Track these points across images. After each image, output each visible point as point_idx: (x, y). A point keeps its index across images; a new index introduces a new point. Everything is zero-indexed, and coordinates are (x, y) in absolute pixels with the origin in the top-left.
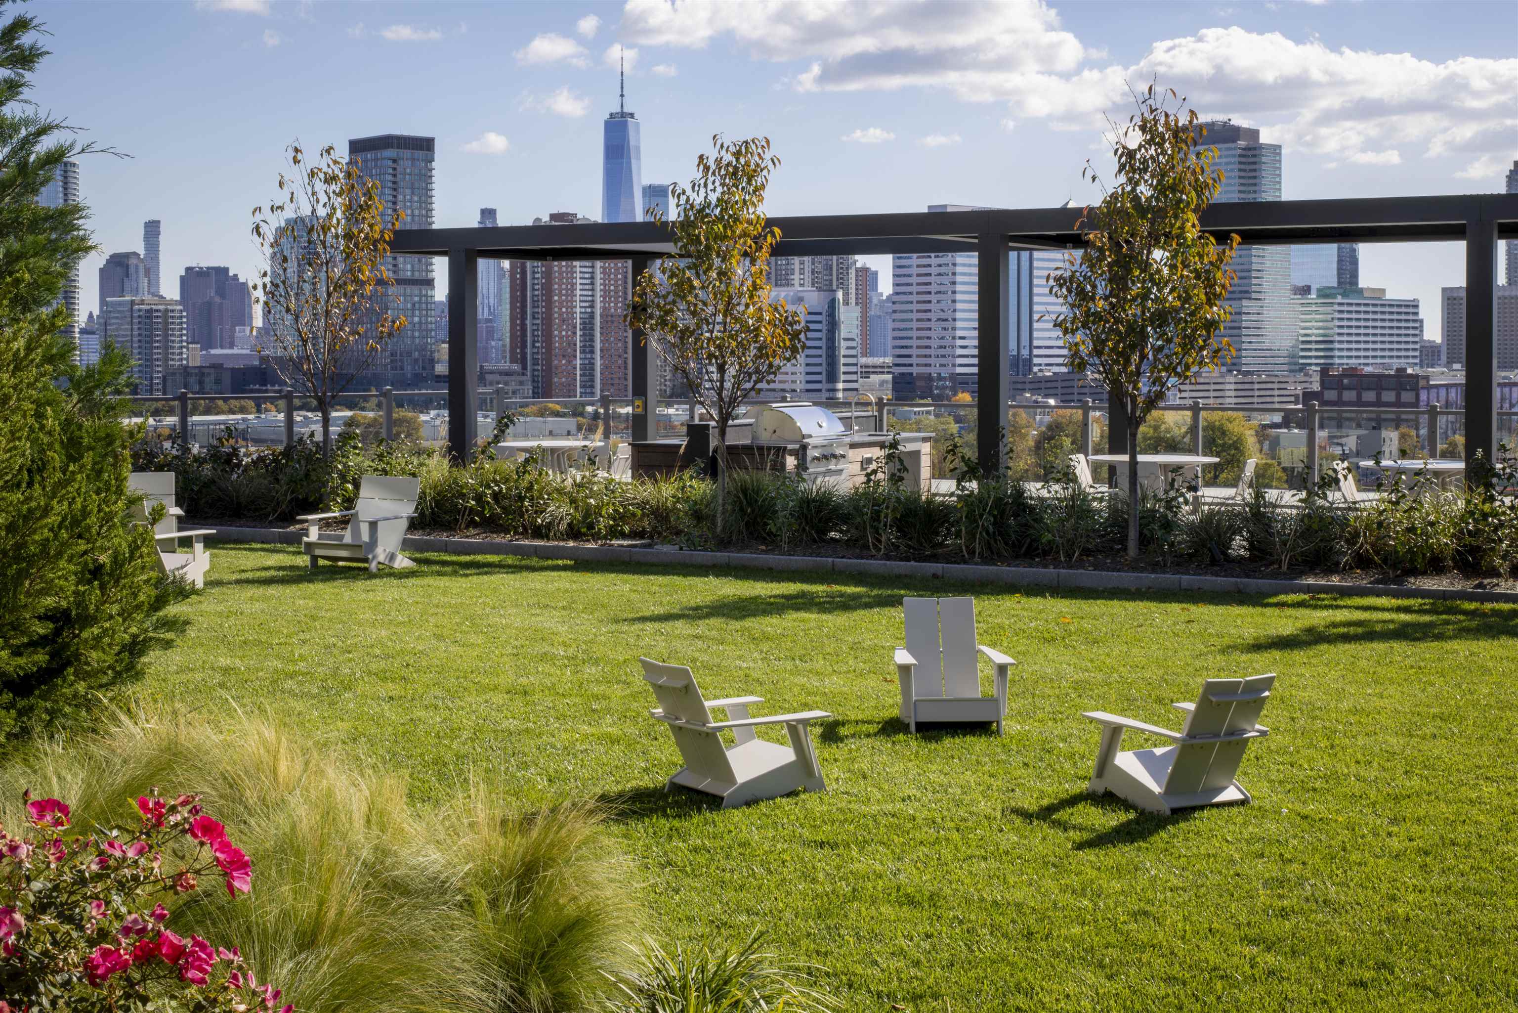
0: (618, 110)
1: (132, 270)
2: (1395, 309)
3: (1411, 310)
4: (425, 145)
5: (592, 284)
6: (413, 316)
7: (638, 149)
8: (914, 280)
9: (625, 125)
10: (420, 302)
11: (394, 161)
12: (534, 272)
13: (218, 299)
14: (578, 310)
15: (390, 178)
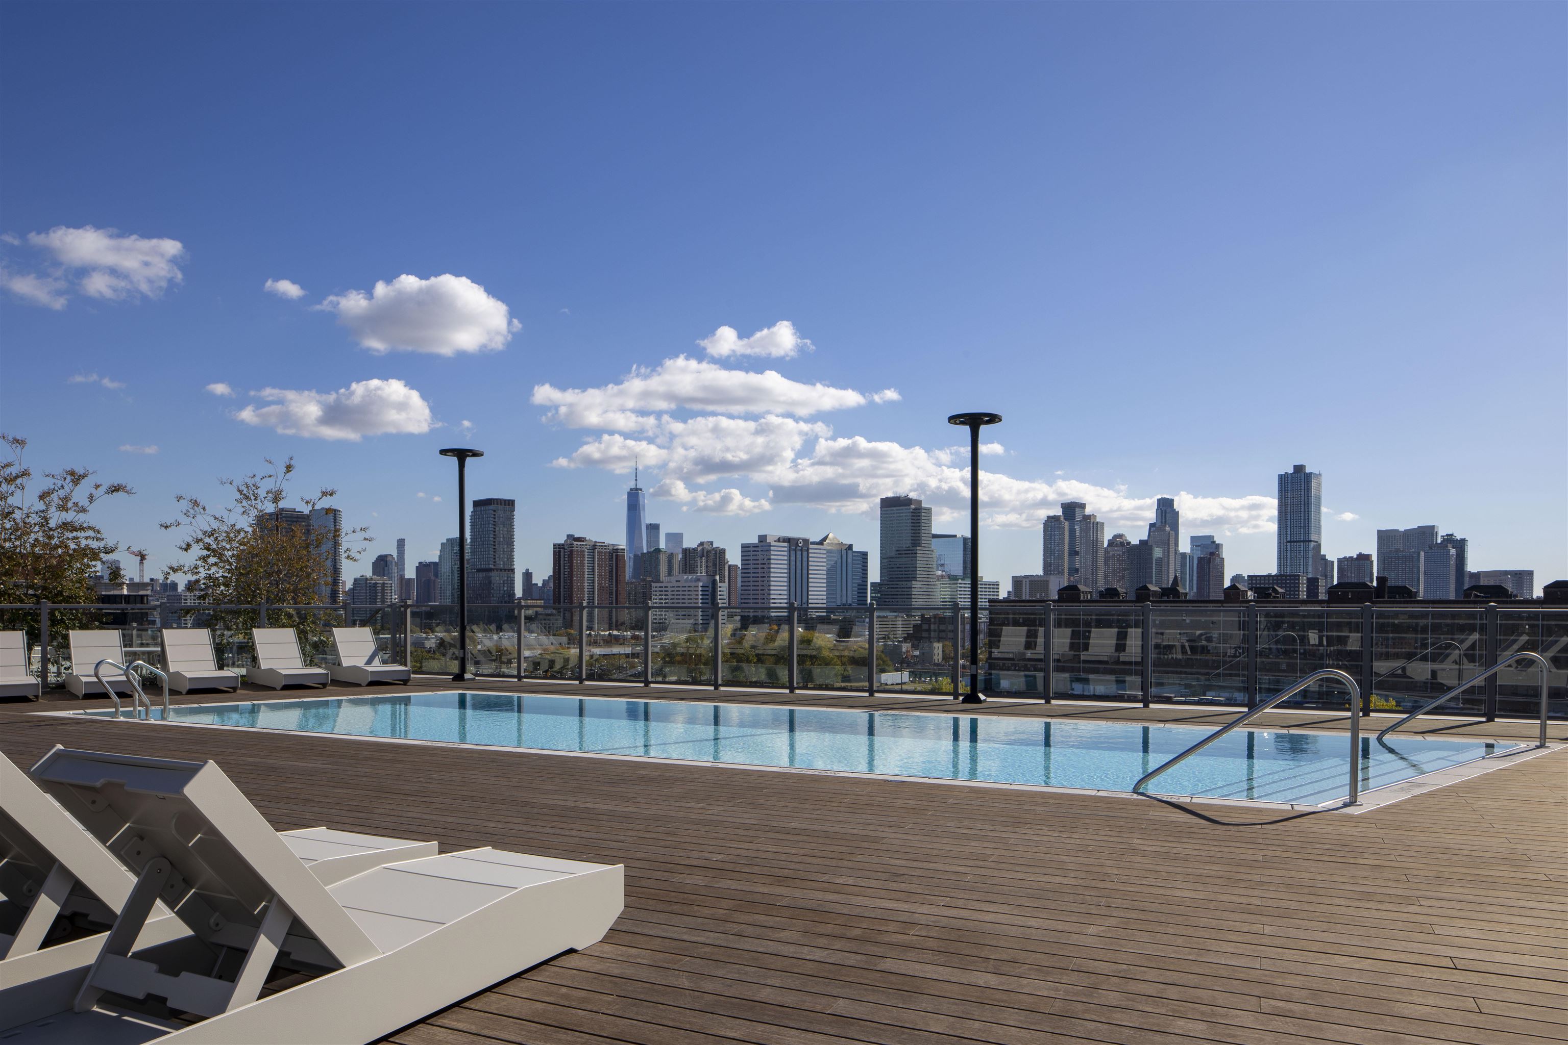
0: (634, 487)
1: (389, 563)
2: (987, 586)
3: (995, 587)
4: (510, 504)
5: (593, 571)
6: (504, 587)
7: (644, 506)
8: (751, 571)
9: (638, 494)
10: (507, 580)
11: (495, 511)
12: (564, 566)
13: (433, 578)
14: (586, 584)
15: (492, 519)
